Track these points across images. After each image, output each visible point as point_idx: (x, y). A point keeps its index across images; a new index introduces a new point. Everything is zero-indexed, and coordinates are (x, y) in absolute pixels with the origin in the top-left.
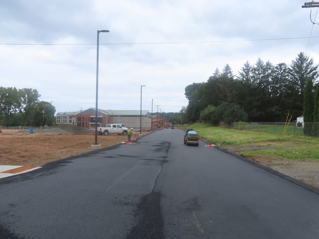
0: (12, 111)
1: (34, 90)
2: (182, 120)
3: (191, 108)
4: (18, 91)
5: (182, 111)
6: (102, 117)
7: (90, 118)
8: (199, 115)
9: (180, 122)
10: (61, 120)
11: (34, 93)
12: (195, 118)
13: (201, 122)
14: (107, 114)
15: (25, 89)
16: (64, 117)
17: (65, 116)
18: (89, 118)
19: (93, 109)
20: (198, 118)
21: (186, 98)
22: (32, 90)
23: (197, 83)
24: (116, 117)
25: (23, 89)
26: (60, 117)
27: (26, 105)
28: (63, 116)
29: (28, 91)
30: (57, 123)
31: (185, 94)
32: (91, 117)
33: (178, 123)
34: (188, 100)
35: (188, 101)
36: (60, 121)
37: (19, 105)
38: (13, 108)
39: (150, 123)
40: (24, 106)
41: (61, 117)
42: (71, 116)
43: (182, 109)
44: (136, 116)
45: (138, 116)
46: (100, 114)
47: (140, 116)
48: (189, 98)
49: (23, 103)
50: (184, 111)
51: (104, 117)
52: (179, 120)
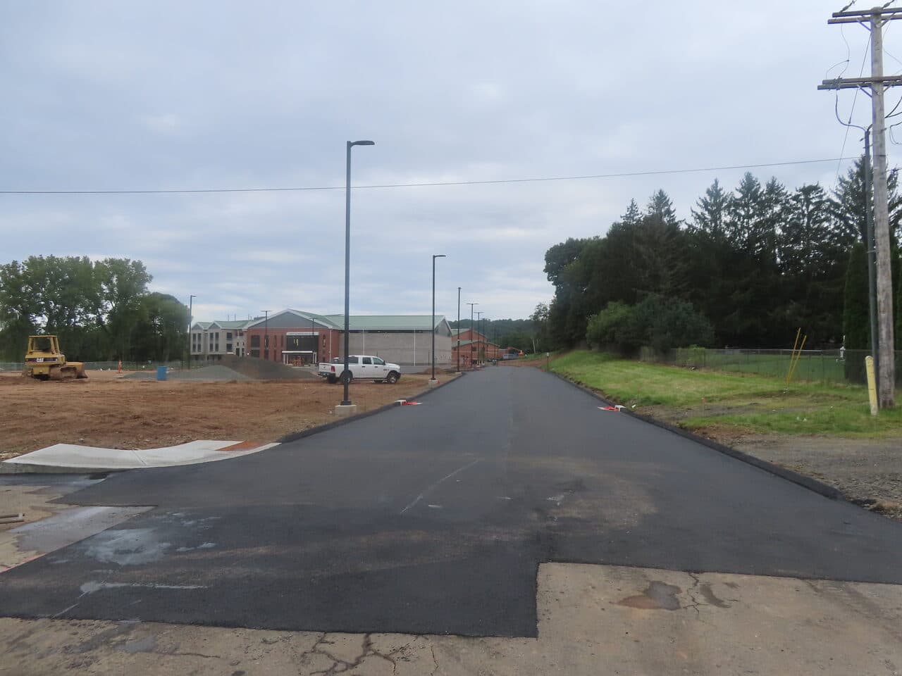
0: (77, 320)
1: (134, 263)
2: (536, 343)
3: (560, 309)
4: (94, 266)
5: (536, 317)
6: (316, 333)
7: (285, 338)
8: (584, 328)
9: (531, 346)
11: (134, 272)
12: (573, 337)
13: (590, 348)
14: (330, 327)
15: (112, 261)
16: (212, 334)
17: (214, 331)
18: (282, 337)
19: (292, 312)
20: (582, 337)
21: (549, 280)
22: (130, 264)
23: (577, 240)
24: (356, 335)
25: (106, 261)
26: (200, 335)
27: (114, 305)
28: (209, 332)
29: (117, 267)
30: (192, 353)
31: (546, 271)
32: (288, 334)
33: (527, 350)
35: (554, 288)
36: (199, 346)
37: (98, 305)
38: (79, 313)
39: (449, 351)
40: (110, 308)
41: (202, 336)
42: (230, 332)
43: (538, 310)
44: (411, 331)
45: (417, 331)
46: (313, 326)
47: (422, 331)
48: (556, 283)
49: (106, 299)
50: (542, 317)
51: (324, 336)
52: (529, 342)
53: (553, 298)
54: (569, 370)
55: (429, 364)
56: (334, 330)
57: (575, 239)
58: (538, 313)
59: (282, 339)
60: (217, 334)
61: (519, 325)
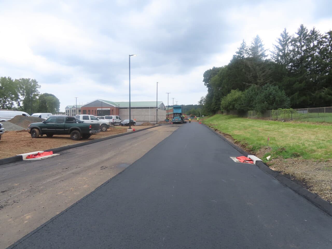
0: (7, 103)
1: (32, 80)
2: (201, 113)
3: (210, 97)
4: (14, 81)
5: (200, 102)
6: (109, 109)
7: (96, 111)
8: (220, 104)
9: (199, 114)
11: (33, 84)
12: (215, 109)
13: (222, 113)
14: (115, 106)
15: (23, 79)
19: (100, 100)
20: (219, 109)
21: (205, 85)
22: (31, 80)
23: (217, 68)
24: (126, 109)
25: (20, 79)
27: (25, 98)
29: (26, 82)
31: (204, 81)
32: (98, 109)
33: (198, 115)
34: (208, 88)
35: (207, 89)
37: (17, 98)
38: (8, 101)
39: (165, 116)
40: (23, 99)
41: (69, 111)
42: (80, 109)
44: (148, 108)
45: (151, 108)
46: (109, 106)
47: (153, 108)
48: (208, 86)
49: (21, 95)
50: (203, 102)
51: (112, 110)
52: (198, 113)
53: (207, 94)
54: (212, 123)
55: (155, 121)
56: (116, 108)
57: (216, 67)
58: (202, 100)
59: (95, 112)
60: (75, 110)
61: (196, 106)
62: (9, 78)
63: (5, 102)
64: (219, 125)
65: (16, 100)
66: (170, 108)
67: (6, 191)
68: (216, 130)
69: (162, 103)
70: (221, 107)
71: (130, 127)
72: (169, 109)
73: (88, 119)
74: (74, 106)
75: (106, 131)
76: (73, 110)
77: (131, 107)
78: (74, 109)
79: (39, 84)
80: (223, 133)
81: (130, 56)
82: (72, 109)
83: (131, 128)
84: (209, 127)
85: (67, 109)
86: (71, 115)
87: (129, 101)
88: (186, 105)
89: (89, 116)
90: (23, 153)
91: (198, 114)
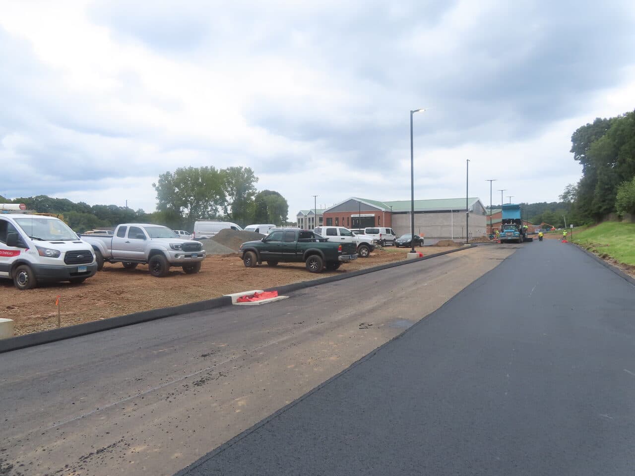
0: (209, 210)
1: (246, 169)
2: (566, 219)
3: (587, 186)
4: (218, 172)
5: (565, 197)
6: (373, 215)
7: (350, 219)
8: (613, 200)
9: (563, 222)
10: (304, 225)
11: (246, 175)
12: (601, 210)
13: (620, 218)
14: (383, 210)
15: (232, 169)
18: (348, 218)
19: (355, 199)
20: (610, 210)
21: (576, 159)
22: (243, 170)
23: (605, 120)
24: (404, 215)
25: (228, 169)
26: (302, 219)
27: (234, 199)
29: (235, 173)
31: (572, 151)
32: (352, 216)
33: (559, 225)
34: (582, 165)
35: (582, 167)
36: (302, 227)
37: (223, 201)
38: (211, 206)
39: (484, 227)
40: (232, 201)
41: (304, 220)
42: (321, 217)
43: (567, 190)
44: (449, 211)
45: (454, 211)
46: (370, 209)
47: (458, 211)
48: (583, 161)
49: (230, 195)
50: (571, 196)
51: (379, 217)
52: (560, 219)
53: (581, 178)
54: (595, 242)
55: (463, 238)
56: (386, 212)
57: (603, 118)
58: (568, 193)
59: (348, 220)
60: (313, 218)
61: (554, 206)
62: (211, 167)
63: (206, 207)
64: (612, 245)
65: (221, 204)
66: (494, 211)
67: (208, 355)
68: (604, 257)
69: (478, 201)
70: (617, 205)
71: (413, 249)
72: (492, 213)
73: (336, 235)
74: (311, 211)
75: (367, 256)
76: (309, 219)
77: (415, 210)
78: (311, 216)
79: (255, 175)
80: (624, 265)
81: (412, 112)
82: (308, 217)
83: (415, 252)
84: (586, 250)
85: (300, 217)
86: (306, 228)
87: (411, 200)
88: (532, 203)
89: (338, 228)
90: (232, 292)
91: (560, 221)
